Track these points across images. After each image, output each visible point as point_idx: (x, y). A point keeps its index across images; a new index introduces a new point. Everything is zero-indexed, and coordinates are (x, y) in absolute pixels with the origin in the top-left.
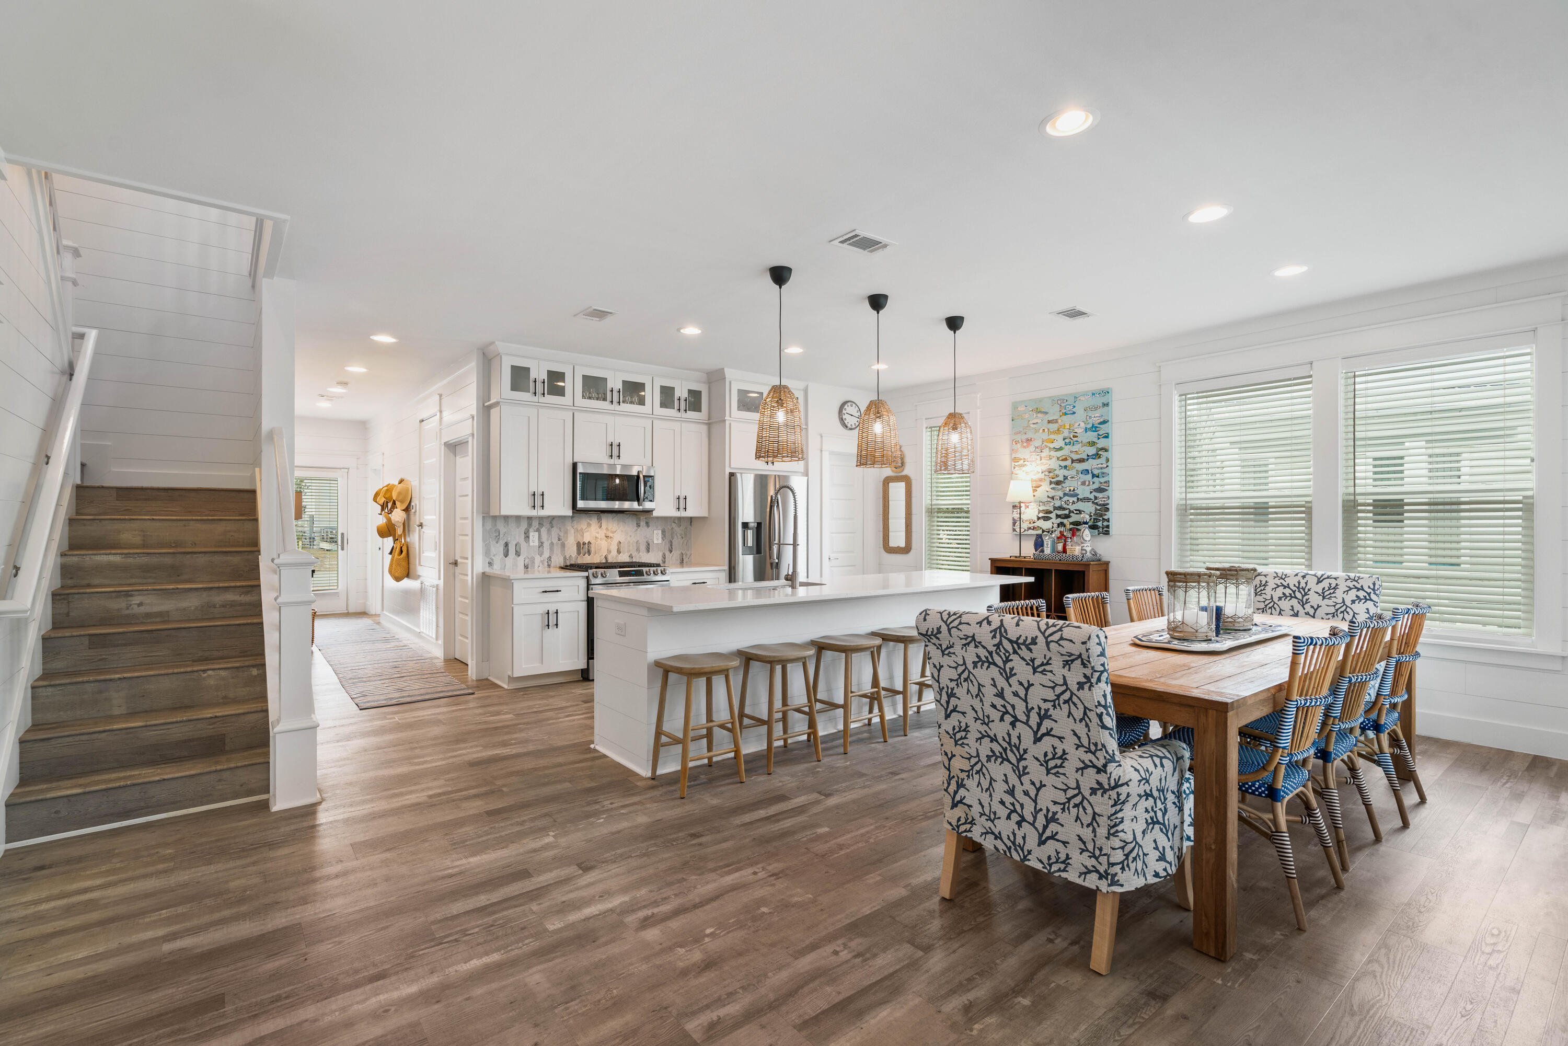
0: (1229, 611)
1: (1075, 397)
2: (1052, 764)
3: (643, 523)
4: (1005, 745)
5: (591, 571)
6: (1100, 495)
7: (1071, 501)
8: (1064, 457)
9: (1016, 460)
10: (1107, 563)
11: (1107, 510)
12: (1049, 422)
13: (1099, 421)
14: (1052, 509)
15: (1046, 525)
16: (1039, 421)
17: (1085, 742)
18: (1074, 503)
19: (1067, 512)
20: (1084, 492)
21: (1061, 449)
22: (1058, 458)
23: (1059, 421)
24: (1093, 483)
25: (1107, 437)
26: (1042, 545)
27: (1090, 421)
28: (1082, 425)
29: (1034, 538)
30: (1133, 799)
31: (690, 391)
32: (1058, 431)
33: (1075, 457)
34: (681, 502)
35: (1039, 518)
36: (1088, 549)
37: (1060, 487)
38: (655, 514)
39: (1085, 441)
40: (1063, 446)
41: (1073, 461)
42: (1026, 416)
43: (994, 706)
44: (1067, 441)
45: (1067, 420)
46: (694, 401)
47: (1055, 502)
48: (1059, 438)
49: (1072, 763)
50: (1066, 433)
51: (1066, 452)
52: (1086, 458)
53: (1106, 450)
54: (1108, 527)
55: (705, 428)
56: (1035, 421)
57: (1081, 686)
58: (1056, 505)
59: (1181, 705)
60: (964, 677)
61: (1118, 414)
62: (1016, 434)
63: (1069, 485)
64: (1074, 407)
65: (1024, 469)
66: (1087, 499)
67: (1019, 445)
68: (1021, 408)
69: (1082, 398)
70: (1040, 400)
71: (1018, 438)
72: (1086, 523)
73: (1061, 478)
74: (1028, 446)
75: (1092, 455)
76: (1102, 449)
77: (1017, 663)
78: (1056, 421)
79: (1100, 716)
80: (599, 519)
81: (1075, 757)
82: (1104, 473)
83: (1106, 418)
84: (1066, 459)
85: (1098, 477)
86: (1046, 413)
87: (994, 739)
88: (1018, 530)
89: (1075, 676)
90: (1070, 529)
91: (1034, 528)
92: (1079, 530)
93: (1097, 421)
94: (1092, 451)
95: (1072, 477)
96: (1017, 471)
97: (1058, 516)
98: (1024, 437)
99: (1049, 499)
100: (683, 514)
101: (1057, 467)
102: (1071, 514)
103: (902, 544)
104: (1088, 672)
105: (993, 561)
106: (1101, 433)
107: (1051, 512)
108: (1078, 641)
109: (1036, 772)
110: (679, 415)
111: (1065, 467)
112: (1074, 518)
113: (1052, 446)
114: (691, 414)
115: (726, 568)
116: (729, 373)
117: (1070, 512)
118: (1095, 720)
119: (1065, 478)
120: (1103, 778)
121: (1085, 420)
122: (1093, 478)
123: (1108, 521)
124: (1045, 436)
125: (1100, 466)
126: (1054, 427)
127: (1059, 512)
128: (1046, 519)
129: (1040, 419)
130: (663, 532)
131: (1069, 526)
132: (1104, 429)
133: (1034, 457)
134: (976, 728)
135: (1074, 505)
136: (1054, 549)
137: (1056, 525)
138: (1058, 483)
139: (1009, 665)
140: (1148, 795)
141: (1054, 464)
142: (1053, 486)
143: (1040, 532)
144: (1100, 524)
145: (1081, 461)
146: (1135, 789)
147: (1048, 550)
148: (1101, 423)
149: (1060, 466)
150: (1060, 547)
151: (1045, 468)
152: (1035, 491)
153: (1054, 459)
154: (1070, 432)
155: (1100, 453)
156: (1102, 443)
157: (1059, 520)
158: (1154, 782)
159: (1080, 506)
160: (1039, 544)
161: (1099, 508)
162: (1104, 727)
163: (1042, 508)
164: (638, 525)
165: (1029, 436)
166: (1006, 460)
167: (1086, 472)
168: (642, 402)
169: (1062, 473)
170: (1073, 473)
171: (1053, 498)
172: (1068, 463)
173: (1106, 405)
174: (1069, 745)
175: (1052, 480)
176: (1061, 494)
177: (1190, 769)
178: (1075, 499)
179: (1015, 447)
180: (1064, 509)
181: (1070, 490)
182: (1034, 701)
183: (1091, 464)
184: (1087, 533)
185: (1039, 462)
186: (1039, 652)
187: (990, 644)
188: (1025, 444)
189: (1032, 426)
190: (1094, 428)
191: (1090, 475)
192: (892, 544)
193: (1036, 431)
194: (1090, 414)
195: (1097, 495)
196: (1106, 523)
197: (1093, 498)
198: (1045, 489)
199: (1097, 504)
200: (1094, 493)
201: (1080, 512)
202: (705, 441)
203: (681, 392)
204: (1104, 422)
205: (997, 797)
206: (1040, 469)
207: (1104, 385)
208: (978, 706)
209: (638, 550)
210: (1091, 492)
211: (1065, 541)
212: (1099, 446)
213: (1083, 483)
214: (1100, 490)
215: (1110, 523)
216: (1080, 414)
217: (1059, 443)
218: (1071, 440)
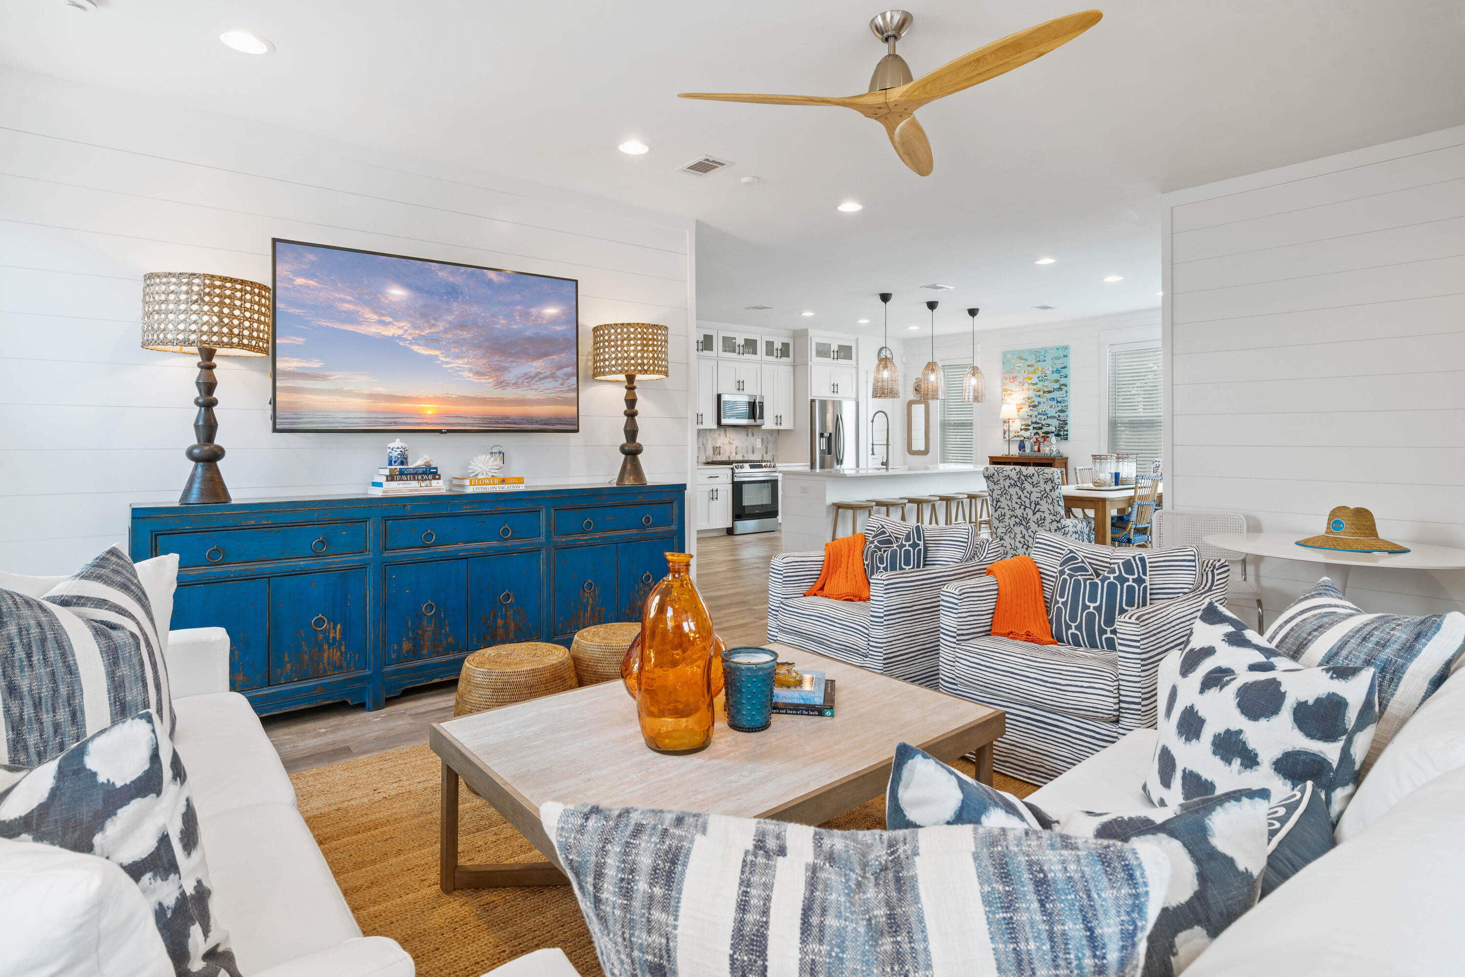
0: (1123, 475)
1: (1045, 350)
2: (1040, 523)
3: (750, 434)
4: (1021, 518)
5: (734, 465)
6: (1062, 414)
7: (1043, 418)
9: (1005, 390)
10: (1067, 459)
11: (1067, 424)
12: (1029, 366)
13: (1062, 366)
14: (1030, 424)
15: (1027, 434)
16: (1021, 365)
17: (1053, 512)
18: (1045, 419)
19: (1040, 425)
20: (1052, 412)
21: (1036, 384)
22: (1034, 390)
23: (1036, 365)
24: (1058, 406)
25: (1066, 377)
26: (1024, 447)
27: (1055, 366)
28: (1050, 368)
29: (1019, 443)
30: (1071, 533)
31: (783, 344)
32: (1034, 372)
33: (1046, 389)
34: (778, 419)
35: (1021, 430)
36: (1054, 449)
37: (1035, 409)
38: (763, 427)
39: (1052, 379)
40: (1038, 382)
41: (1044, 392)
42: (1013, 361)
43: (1017, 503)
44: (1040, 379)
45: (1040, 365)
46: (785, 351)
47: (1033, 419)
48: (1036, 377)
49: (1048, 520)
50: (1040, 374)
51: (1040, 386)
52: (1053, 390)
53: (1066, 386)
54: (1067, 435)
55: (792, 368)
56: (1019, 365)
57: (1051, 490)
58: (1033, 421)
59: (1090, 501)
60: (1004, 492)
61: (1073, 362)
62: (1006, 373)
63: (1041, 408)
64: (1045, 356)
65: (1011, 396)
66: (1054, 417)
67: (1008, 381)
68: (1009, 356)
69: (1050, 351)
70: (1023, 351)
71: (1007, 375)
72: (1053, 433)
73: (1036, 403)
74: (1014, 381)
75: (1057, 388)
76: (1063, 385)
77: (1026, 485)
78: (1033, 366)
79: (1058, 501)
80: (725, 431)
81: (1049, 518)
82: (1064, 400)
83: (1066, 365)
84: (1039, 391)
85: (1061, 403)
86: (1026, 360)
87: (1016, 517)
88: (1007, 438)
89: (1049, 487)
90: (1043, 437)
91: (1018, 436)
92: (1048, 437)
93: (1059, 366)
94: (1057, 386)
95: (1044, 403)
96: (1006, 398)
97: (1034, 428)
98: (1011, 376)
99: (1028, 417)
100: (779, 427)
101: (1033, 395)
102: (1043, 427)
103: (923, 449)
104: (1053, 485)
105: (991, 458)
106: (1062, 374)
107: (1029, 426)
108: (1050, 473)
109: (1034, 527)
110: (776, 360)
111: (1039, 396)
112: (1045, 429)
113: (1030, 382)
114: (784, 359)
115: (809, 464)
116: (812, 332)
117: (1043, 425)
118: (1056, 503)
119: (1039, 403)
120: (1059, 525)
121: (1052, 365)
123: (1067, 431)
124: (1026, 375)
125: (1062, 395)
126: (1032, 369)
127: (1035, 426)
128: (1027, 430)
129: (1021, 364)
130: (762, 440)
131: (1041, 435)
132: (1064, 372)
133: (1018, 389)
134: (1008, 513)
135: (1045, 421)
136: (1032, 450)
137: (1033, 434)
138: (1034, 406)
139: (1023, 485)
140: (1076, 533)
141: (1031, 394)
142: (1031, 408)
143: (1022, 438)
144: (1062, 433)
145: (1050, 392)
146: (1071, 529)
147: (1028, 450)
148: (1062, 368)
149: (1036, 395)
150: (1036, 448)
151: (1026, 396)
152: (1018, 411)
153: (1032, 390)
154: (1043, 373)
155: (1062, 387)
156: (1063, 381)
157: (1035, 431)
158: (1079, 528)
159: (1049, 421)
160: (1022, 447)
161: (1061, 422)
162: (1059, 505)
163: (1023, 423)
164: (747, 435)
165: (1015, 375)
166: (999, 390)
167: (1053, 399)
168: (755, 353)
169: (1037, 400)
170: (1044, 400)
171: (1031, 416)
172: (1041, 393)
173: (1065, 356)
174: (1046, 514)
175: (1031, 404)
176: (1036, 413)
177: (1094, 530)
178: (1046, 417)
179: (1005, 382)
180: (1039, 423)
181: (1042, 411)
182: (1033, 498)
183: (1056, 394)
184: (1053, 439)
185: (1021, 392)
186: (1035, 479)
187: (1015, 478)
188: (1012, 380)
189: (1017, 368)
190: (1058, 371)
191: (1056, 402)
192: (914, 448)
193: (1020, 372)
194: (1056, 361)
195: (1060, 414)
196: (1065, 433)
197: (1057, 416)
198: (1026, 410)
199: (1060, 420)
200: (1058, 413)
201: (1049, 425)
202: (792, 377)
203: (778, 345)
204: (1064, 368)
205: (1017, 540)
206: (1022, 397)
207: (1065, 344)
208: (1010, 505)
209: (747, 452)
210: (1056, 413)
211: (1040, 444)
212: (1062, 383)
213: (1051, 407)
214: (1062, 411)
215: (1069, 433)
216: (1049, 361)
217: (1035, 380)
218: (1043, 378)
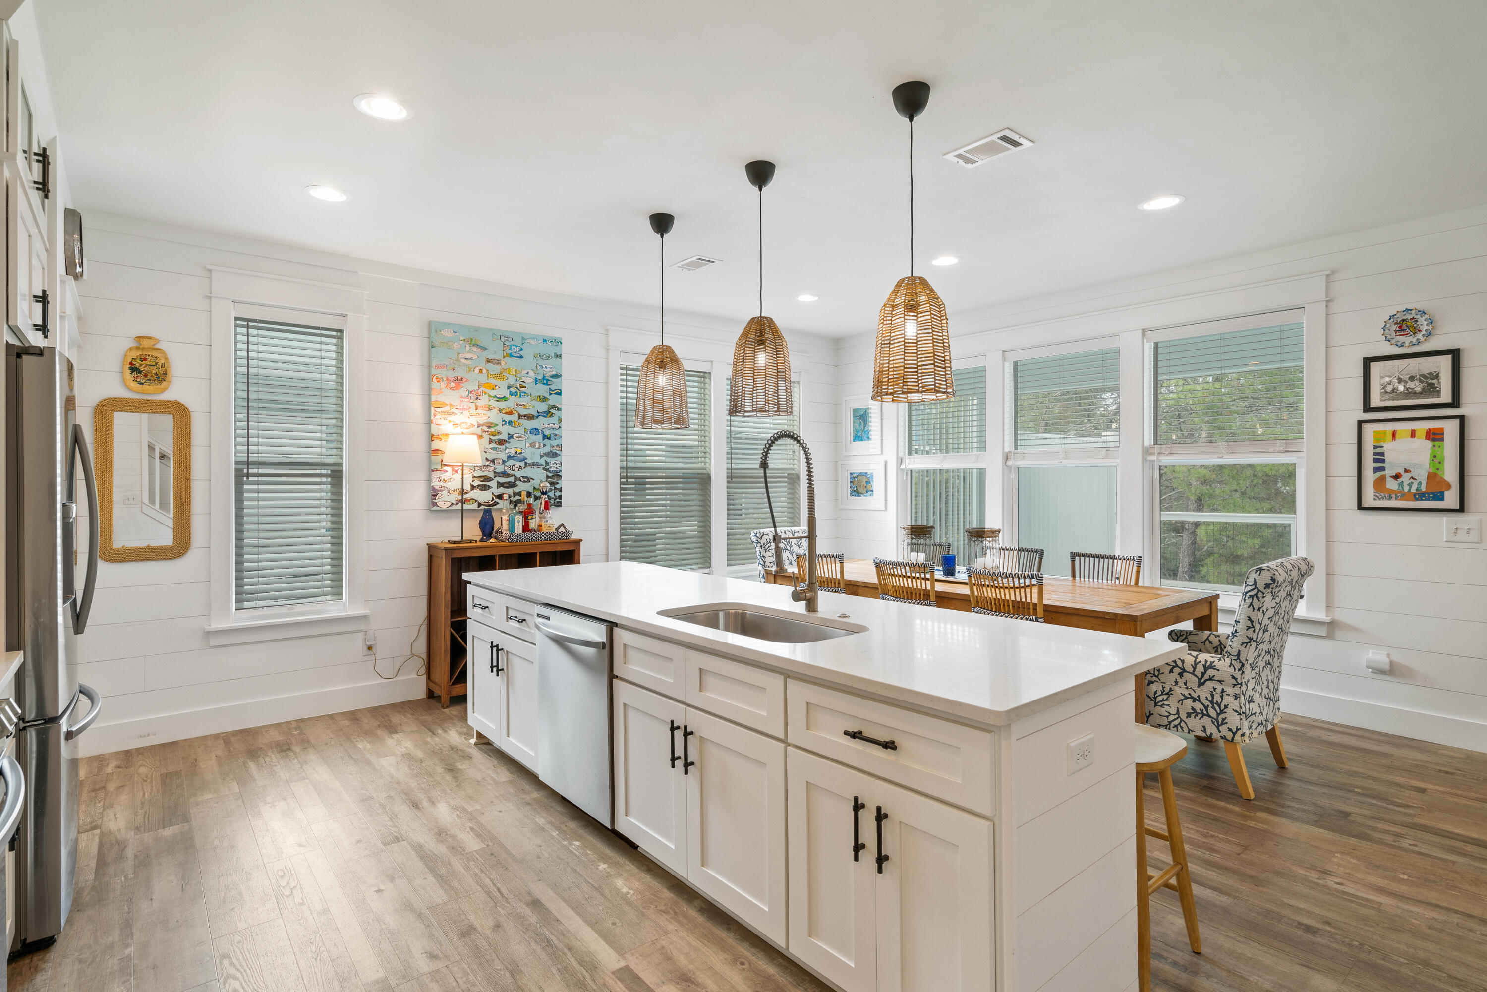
1: (523, 338)
6: (552, 460)
7: (517, 466)
8: (508, 410)
9: (437, 404)
11: (560, 477)
12: (488, 361)
13: (551, 374)
14: (491, 475)
15: (489, 496)
16: (473, 356)
18: (520, 468)
19: (512, 480)
20: (534, 455)
21: (504, 399)
22: (501, 411)
23: (503, 363)
24: (545, 445)
25: (559, 394)
27: (540, 371)
28: (532, 374)
32: (501, 376)
33: (523, 412)
35: (473, 488)
37: (503, 447)
39: (535, 394)
40: (508, 395)
41: (520, 417)
42: (455, 346)
44: (513, 390)
45: (513, 363)
47: (496, 466)
48: (503, 384)
50: (511, 381)
51: (511, 402)
52: (536, 414)
53: (558, 410)
54: (560, 497)
56: (469, 356)
58: (498, 471)
62: (434, 366)
63: (513, 447)
64: (522, 350)
65: (452, 418)
66: (534, 465)
67: (439, 384)
68: (447, 333)
69: (532, 342)
70: (477, 330)
71: (438, 373)
72: (542, 493)
73: (504, 436)
74: (457, 388)
75: (544, 412)
76: (554, 407)
78: (499, 363)
82: (555, 435)
83: (559, 372)
84: (510, 413)
85: (549, 438)
86: (485, 349)
88: (441, 504)
91: (470, 503)
93: (549, 373)
94: (543, 407)
95: (519, 437)
96: (440, 420)
97: (500, 485)
98: (451, 374)
99: (488, 463)
102: (518, 483)
106: (553, 387)
107: (490, 480)
111: (510, 423)
113: (492, 393)
117: (516, 479)
119: (510, 436)
121: (534, 368)
122: (544, 439)
123: (561, 491)
124: (483, 378)
125: (551, 426)
126: (495, 369)
127: (502, 480)
128: (485, 488)
129: (474, 354)
132: (555, 384)
133: (466, 404)
135: (521, 471)
138: (501, 442)
141: (494, 417)
142: (493, 445)
143: (481, 506)
144: (552, 494)
145: (530, 417)
148: (552, 377)
149: (503, 421)
151: (482, 420)
153: (495, 411)
154: (516, 380)
155: (552, 411)
156: (553, 400)
159: (528, 472)
160: (485, 522)
161: (550, 475)
163: (477, 474)
165: (460, 374)
166: (417, 402)
167: (535, 431)
169: (505, 430)
170: (519, 431)
171: (493, 461)
172: (514, 418)
173: (558, 357)
175: (493, 438)
176: (503, 456)
178: (522, 464)
179: (432, 385)
180: (509, 476)
181: (516, 452)
183: (541, 423)
185: (473, 411)
188: (453, 385)
189: (464, 361)
190: (545, 381)
191: (540, 436)
193: (470, 370)
194: (541, 362)
195: (549, 459)
196: (558, 494)
197: (544, 463)
198: (483, 449)
199: (547, 470)
200: (545, 458)
201: (528, 480)
204: (557, 376)
206: (474, 420)
207: (556, 334)
210: (542, 456)
212: (551, 403)
213: (533, 445)
214: (553, 454)
215: (563, 494)
216: (529, 361)
217: (503, 392)
218: (518, 390)
